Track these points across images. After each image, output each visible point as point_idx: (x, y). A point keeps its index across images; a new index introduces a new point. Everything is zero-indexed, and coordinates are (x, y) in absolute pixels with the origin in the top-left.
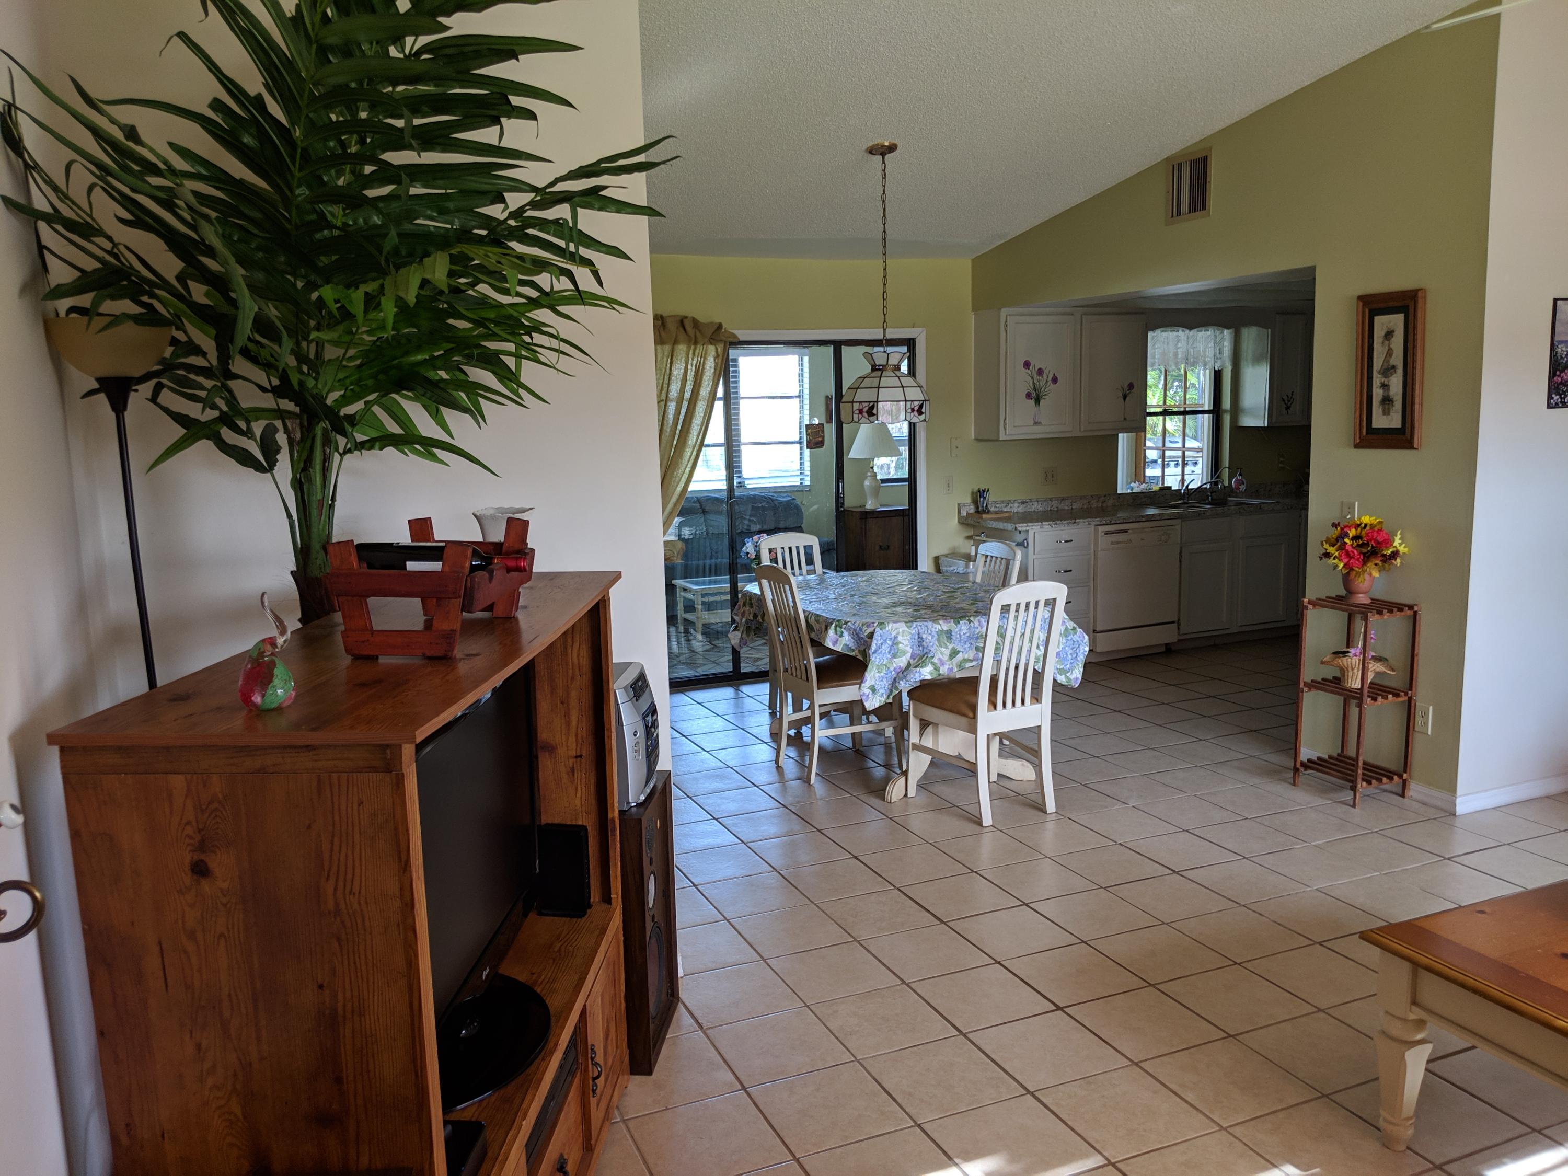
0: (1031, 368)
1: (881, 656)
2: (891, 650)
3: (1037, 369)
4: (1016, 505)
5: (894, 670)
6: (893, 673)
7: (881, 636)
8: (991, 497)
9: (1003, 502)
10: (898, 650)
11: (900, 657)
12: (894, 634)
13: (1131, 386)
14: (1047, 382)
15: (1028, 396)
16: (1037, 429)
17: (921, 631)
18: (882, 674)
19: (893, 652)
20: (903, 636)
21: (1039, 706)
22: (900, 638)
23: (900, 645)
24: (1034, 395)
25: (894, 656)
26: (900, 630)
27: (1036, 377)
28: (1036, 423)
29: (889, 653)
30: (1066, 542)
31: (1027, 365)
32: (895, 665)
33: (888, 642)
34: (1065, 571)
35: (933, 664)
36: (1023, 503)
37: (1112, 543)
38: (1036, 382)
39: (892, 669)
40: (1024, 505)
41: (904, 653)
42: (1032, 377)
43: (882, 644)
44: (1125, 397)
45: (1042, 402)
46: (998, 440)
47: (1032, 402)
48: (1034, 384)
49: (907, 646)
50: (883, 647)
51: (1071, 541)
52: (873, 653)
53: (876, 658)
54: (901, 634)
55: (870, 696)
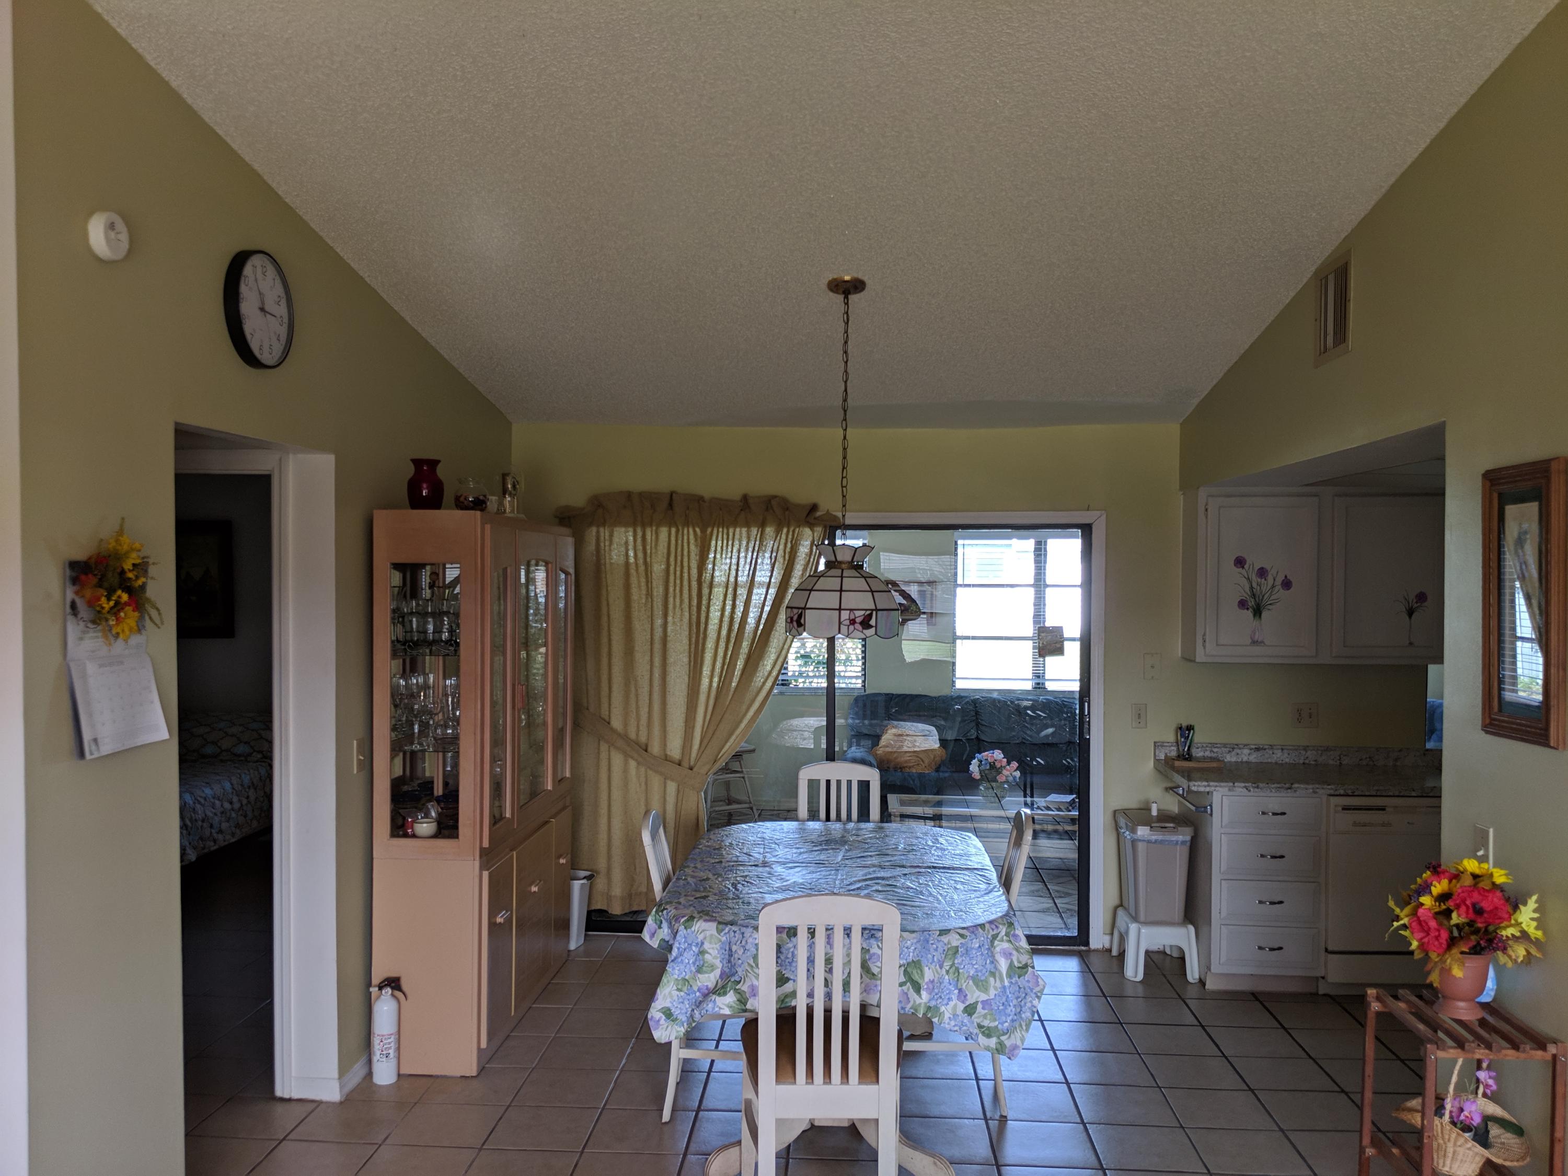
0: (1246, 566)
1: (682, 967)
2: (696, 960)
3: (1257, 568)
4: (1246, 751)
5: (699, 990)
6: (698, 994)
7: (685, 937)
8: (1199, 737)
9: (1225, 745)
10: (703, 960)
11: (706, 972)
12: (701, 937)
13: (1421, 597)
14: (1273, 586)
15: (1242, 604)
16: (1257, 650)
17: (734, 940)
18: (682, 994)
19: (697, 963)
20: (710, 943)
21: (871, 1088)
22: (707, 946)
23: (707, 956)
24: (1251, 603)
25: (699, 970)
26: (708, 933)
27: (1254, 578)
28: (1254, 643)
29: (694, 963)
30: (1274, 814)
31: (1240, 562)
32: (699, 984)
33: (694, 948)
34: (1273, 857)
35: (737, 991)
36: (1258, 749)
37: (1355, 824)
38: (1254, 585)
39: (695, 988)
40: (1260, 753)
41: (712, 968)
42: (1248, 579)
43: (685, 950)
44: (1410, 613)
45: (1264, 614)
46: (1194, 661)
47: (1249, 613)
48: (1252, 588)
49: (715, 958)
50: (685, 955)
51: (1284, 814)
52: (672, 961)
53: (674, 969)
54: (708, 939)
55: (662, 1022)
